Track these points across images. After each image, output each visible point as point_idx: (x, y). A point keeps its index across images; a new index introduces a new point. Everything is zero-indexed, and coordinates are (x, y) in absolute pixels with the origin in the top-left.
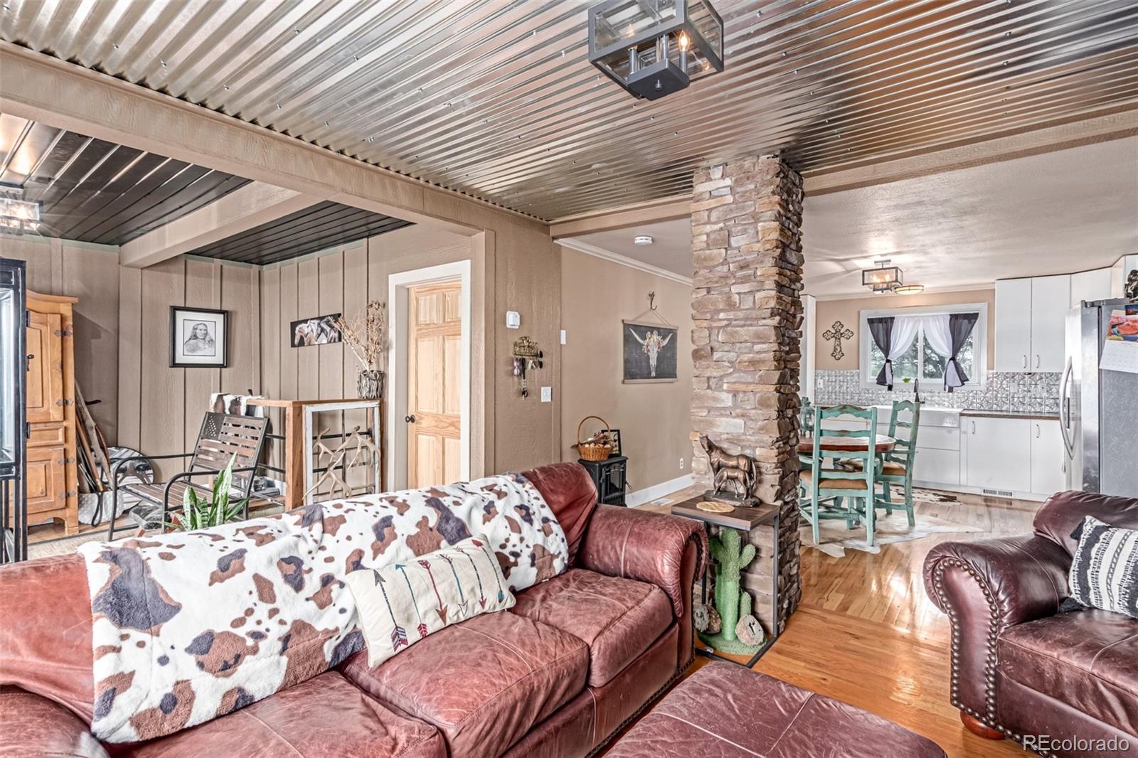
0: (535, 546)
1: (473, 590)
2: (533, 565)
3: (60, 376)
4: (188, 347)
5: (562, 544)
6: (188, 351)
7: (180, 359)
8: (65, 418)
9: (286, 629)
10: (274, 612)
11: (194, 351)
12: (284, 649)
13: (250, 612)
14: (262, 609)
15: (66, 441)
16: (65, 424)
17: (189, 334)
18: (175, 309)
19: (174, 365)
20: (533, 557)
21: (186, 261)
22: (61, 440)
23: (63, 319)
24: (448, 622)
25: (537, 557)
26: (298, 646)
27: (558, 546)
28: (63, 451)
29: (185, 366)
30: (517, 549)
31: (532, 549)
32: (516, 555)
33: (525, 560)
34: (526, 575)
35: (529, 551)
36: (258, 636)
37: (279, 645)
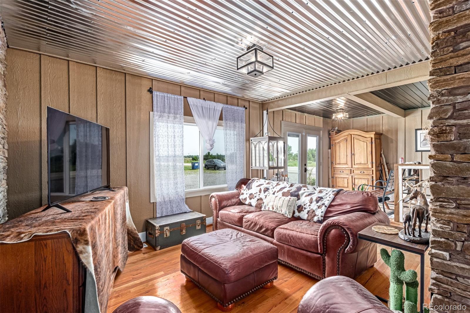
0: (312, 209)
1: (280, 207)
2: (307, 214)
3: (371, 155)
4: (423, 144)
5: (321, 213)
6: (422, 145)
7: (419, 148)
8: (372, 167)
9: (259, 198)
10: (259, 195)
11: (425, 145)
12: (257, 201)
13: (257, 193)
14: (258, 193)
15: (373, 174)
16: (373, 169)
17: (422, 139)
18: (416, 130)
19: (417, 151)
20: (308, 212)
21: (422, 111)
22: (372, 173)
23: (372, 138)
24: (274, 211)
25: (310, 212)
26: (260, 202)
27: (319, 213)
28: (372, 177)
29: (422, 151)
30: (306, 207)
31: (310, 209)
32: (305, 208)
33: (306, 211)
34: (304, 215)
35: (308, 209)
36: (255, 197)
37: (257, 200)
